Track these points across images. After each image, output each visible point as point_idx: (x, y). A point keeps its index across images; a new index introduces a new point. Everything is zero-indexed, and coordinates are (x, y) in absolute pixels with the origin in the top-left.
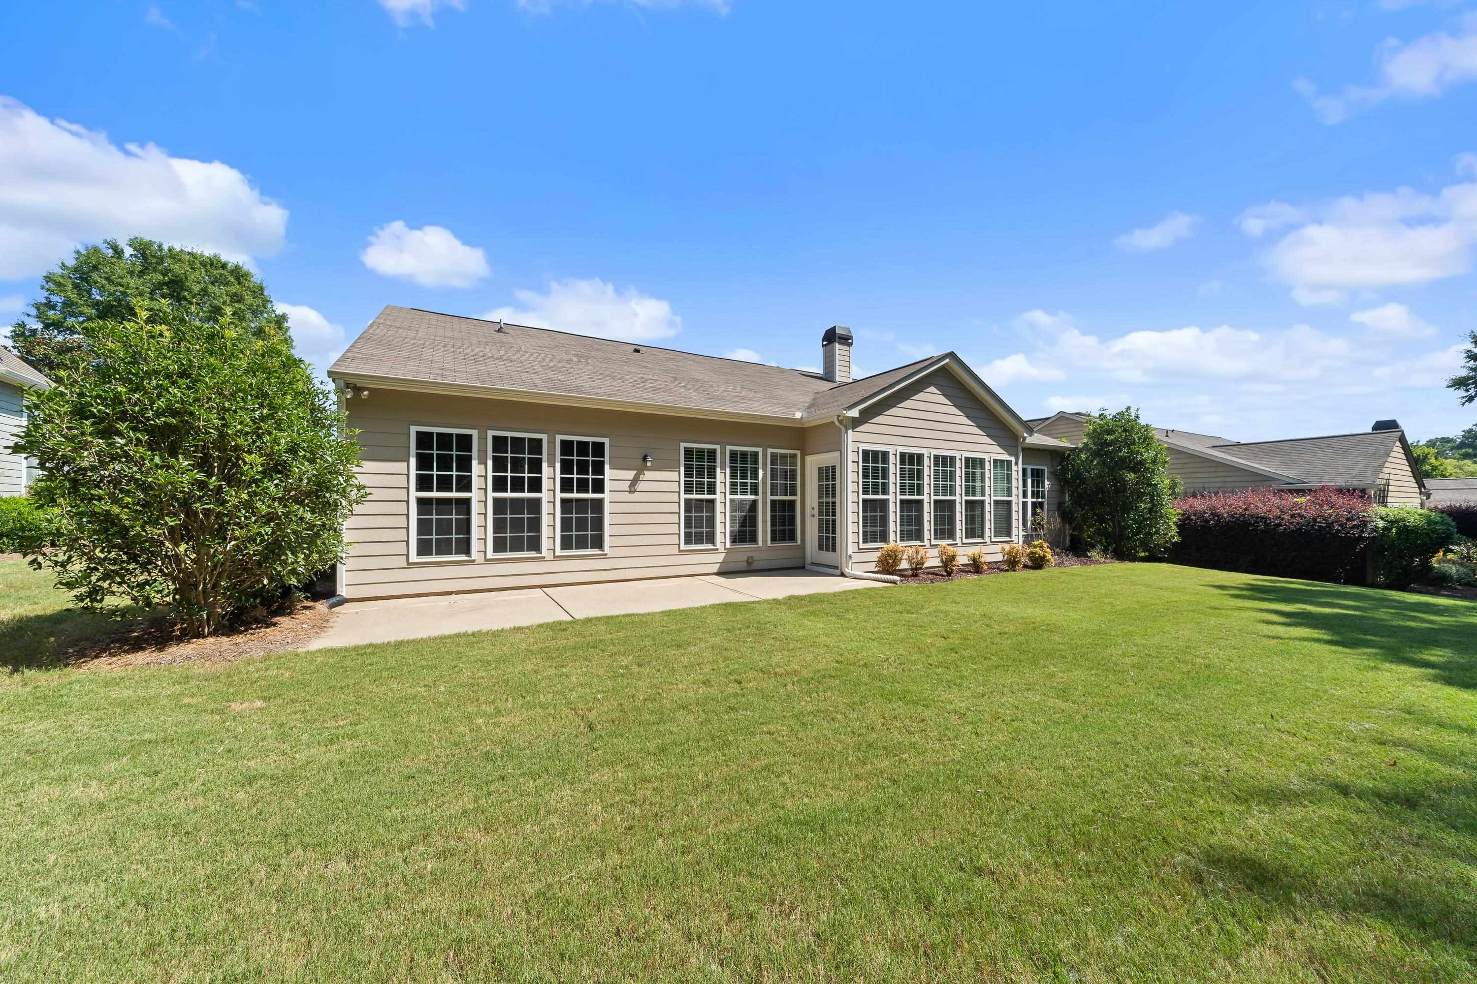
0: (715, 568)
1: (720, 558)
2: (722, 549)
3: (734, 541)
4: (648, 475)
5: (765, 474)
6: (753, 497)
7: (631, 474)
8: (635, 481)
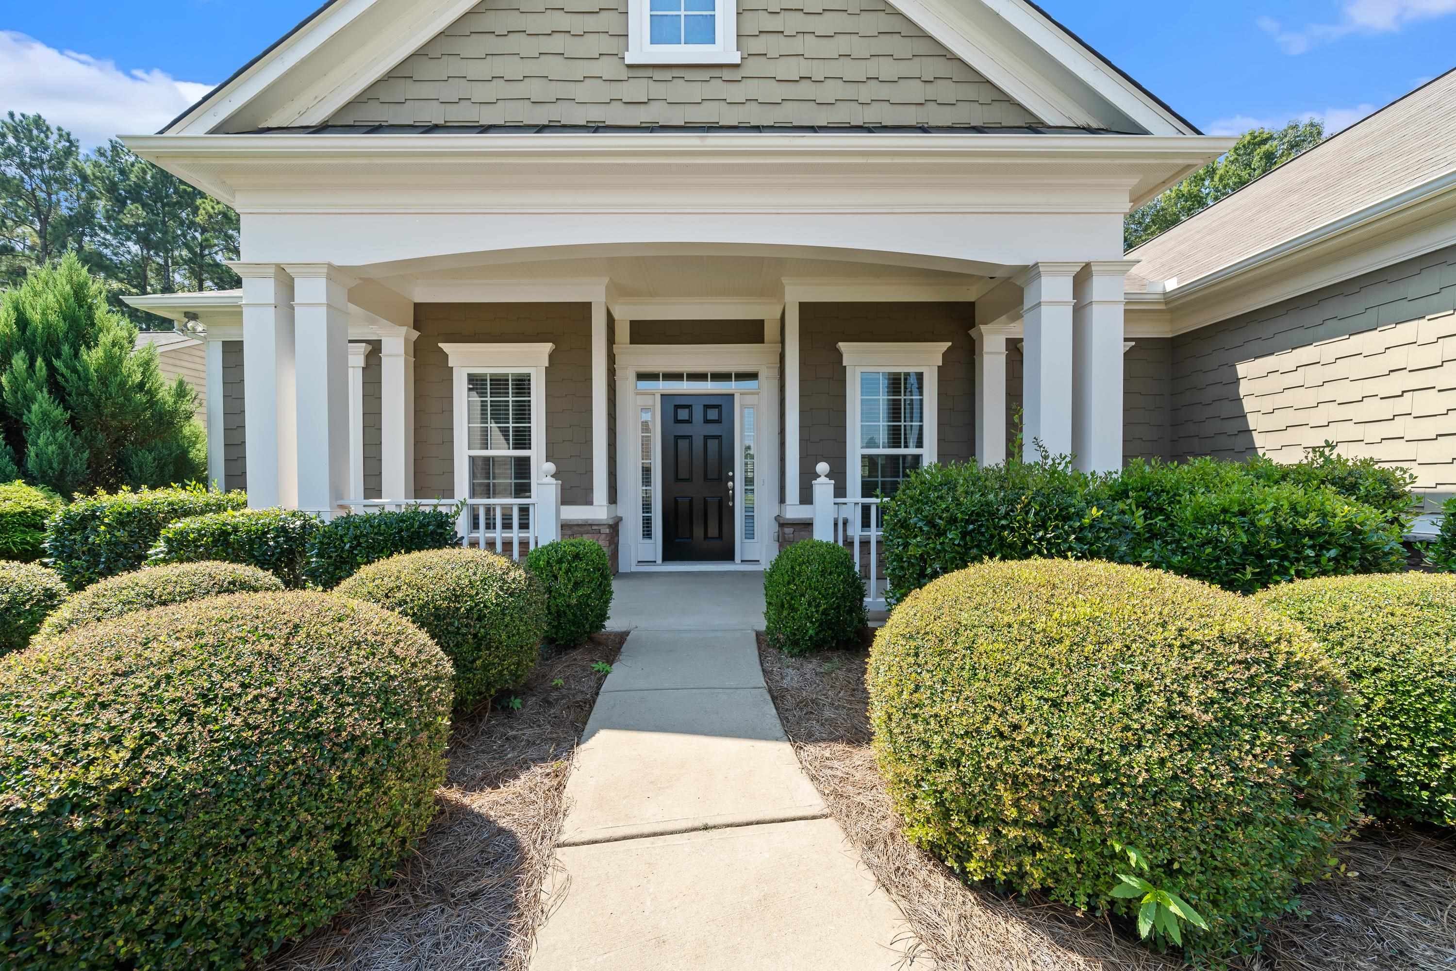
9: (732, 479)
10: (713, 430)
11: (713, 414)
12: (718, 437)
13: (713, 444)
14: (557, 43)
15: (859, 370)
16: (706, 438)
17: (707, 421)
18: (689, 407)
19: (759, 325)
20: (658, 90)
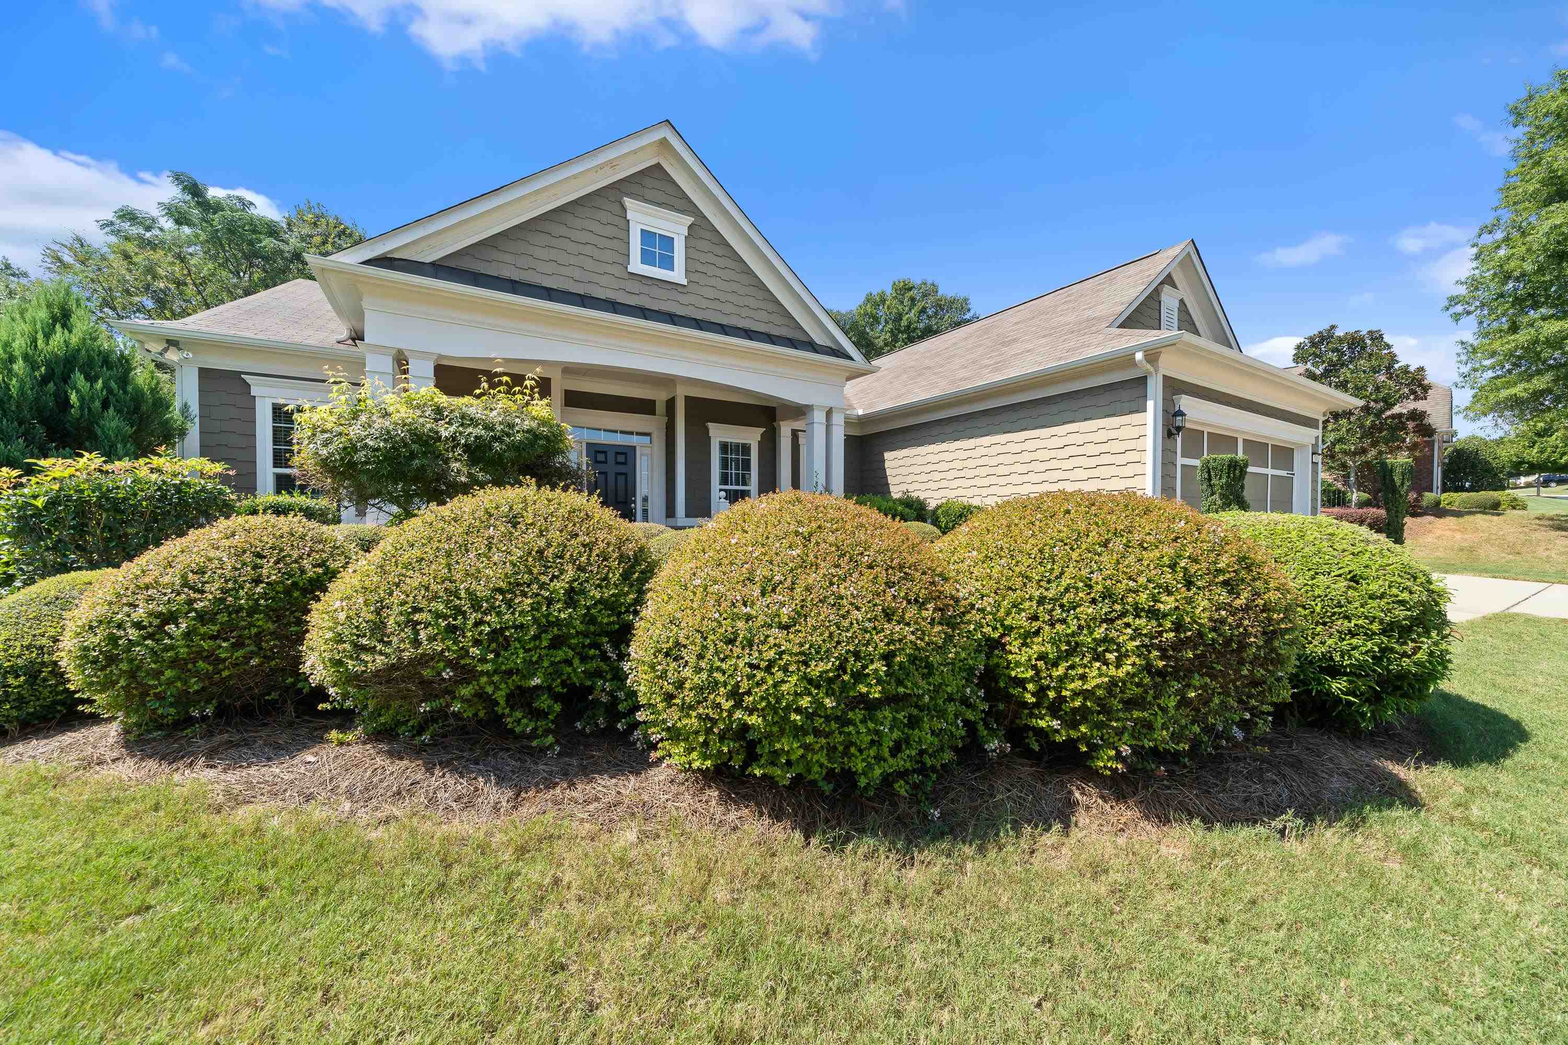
9: (634, 502)
10: (621, 469)
11: (621, 459)
12: (625, 474)
13: (621, 479)
14: (588, 250)
15: (718, 440)
16: (617, 474)
17: (618, 463)
18: (605, 452)
19: (652, 403)
20: (645, 289)
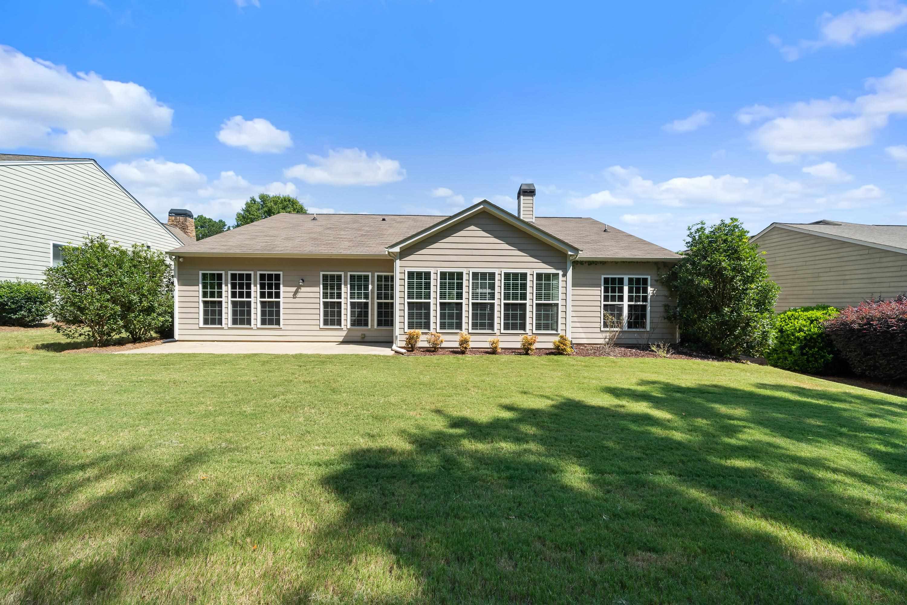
0: (341, 339)
1: (344, 333)
2: (345, 329)
3: (353, 324)
4: (303, 289)
5: (373, 288)
6: (365, 301)
7: (294, 289)
8: (296, 292)
